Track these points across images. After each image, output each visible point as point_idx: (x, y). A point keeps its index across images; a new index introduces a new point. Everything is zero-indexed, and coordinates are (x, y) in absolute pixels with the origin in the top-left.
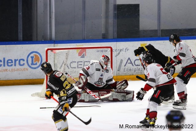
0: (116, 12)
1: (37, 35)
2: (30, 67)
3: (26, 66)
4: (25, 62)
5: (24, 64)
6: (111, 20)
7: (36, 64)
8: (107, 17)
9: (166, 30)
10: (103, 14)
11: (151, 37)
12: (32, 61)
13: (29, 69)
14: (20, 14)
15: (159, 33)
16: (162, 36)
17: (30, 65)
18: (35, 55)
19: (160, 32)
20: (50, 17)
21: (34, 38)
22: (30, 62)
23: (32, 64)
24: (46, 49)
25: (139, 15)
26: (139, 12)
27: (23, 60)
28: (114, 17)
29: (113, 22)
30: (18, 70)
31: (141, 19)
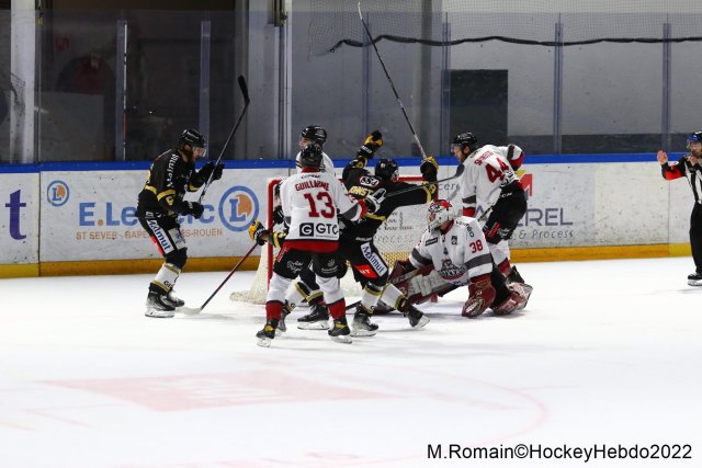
0: (448, 90)
1: (246, 145)
2: (228, 226)
3: (217, 223)
4: (216, 213)
5: (212, 219)
6: (435, 110)
7: (243, 219)
8: (424, 102)
9: (576, 137)
10: (414, 95)
11: (536, 153)
12: (234, 210)
13: (226, 230)
14: (205, 91)
15: (558, 145)
16: (564, 151)
17: (228, 221)
18: (240, 196)
19: (560, 143)
20: (281, 101)
21: (239, 153)
22: (227, 214)
23: (234, 218)
24: (270, 180)
25: (506, 97)
26: (506, 91)
27: (211, 208)
28: (444, 101)
29: (439, 115)
30: (196, 233)
31: (510, 108)
